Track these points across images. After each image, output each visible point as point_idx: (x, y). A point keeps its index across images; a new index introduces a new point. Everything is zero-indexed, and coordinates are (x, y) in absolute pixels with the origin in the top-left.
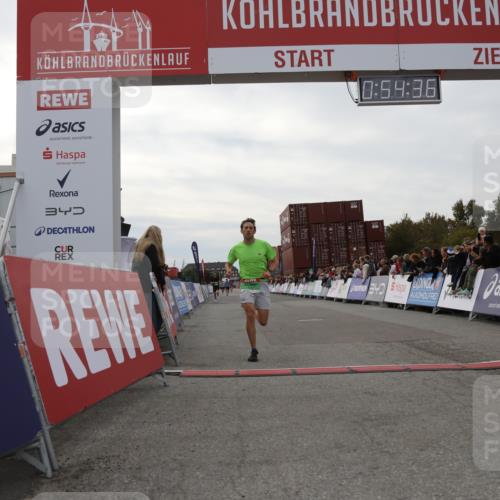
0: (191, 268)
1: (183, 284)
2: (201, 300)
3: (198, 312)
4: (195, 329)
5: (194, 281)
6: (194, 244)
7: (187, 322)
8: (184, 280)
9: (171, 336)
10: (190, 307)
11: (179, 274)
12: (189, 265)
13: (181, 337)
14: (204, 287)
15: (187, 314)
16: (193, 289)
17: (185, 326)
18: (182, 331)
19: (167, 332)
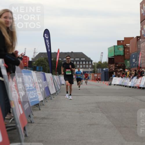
0: (42, 58)
1: (34, 73)
2: (53, 91)
3: (49, 103)
4: (45, 121)
5: (45, 71)
6: (47, 32)
7: (36, 114)
8: (34, 69)
9: (20, 126)
11: (30, 62)
12: (41, 54)
13: (29, 129)
14: (55, 77)
15: (37, 105)
17: (35, 118)
18: (31, 122)
19: (16, 123)
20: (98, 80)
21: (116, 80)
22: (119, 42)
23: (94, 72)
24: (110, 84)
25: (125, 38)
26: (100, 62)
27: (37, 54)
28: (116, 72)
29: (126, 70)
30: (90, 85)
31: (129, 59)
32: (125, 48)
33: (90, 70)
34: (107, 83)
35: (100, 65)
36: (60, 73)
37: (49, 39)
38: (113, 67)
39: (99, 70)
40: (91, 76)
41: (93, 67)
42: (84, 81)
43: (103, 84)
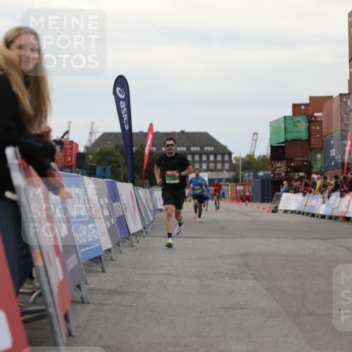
0: (110, 145)
1: (91, 184)
2: (135, 225)
3: (126, 256)
4: (117, 298)
5: (116, 176)
6: (121, 82)
7: (94, 281)
8: (91, 173)
9: (56, 312)
10: (106, 243)
11: (81, 157)
12: (106, 136)
13: (80, 317)
14: (141, 191)
15: (98, 260)
16: (114, 196)
17: (92, 291)
18: (83, 302)
19: (45, 303)
20: (245, 199)
21: (290, 201)
22: (296, 107)
23: (236, 180)
24: (275, 211)
25: (310, 97)
26: (251, 157)
27: (98, 136)
28: (290, 180)
29: (315, 176)
30: (227, 211)
31: (320, 150)
32: (311, 121)
33: (226, 175)
34: (268, 206)
35: (250, 164)
36: (153, 183)
37: (127, 100)
38: (281, 167)
39: (248, 175)
40: (227, 189)
41: (233, 168)
42: (211, 203)
43: (258, 210)
